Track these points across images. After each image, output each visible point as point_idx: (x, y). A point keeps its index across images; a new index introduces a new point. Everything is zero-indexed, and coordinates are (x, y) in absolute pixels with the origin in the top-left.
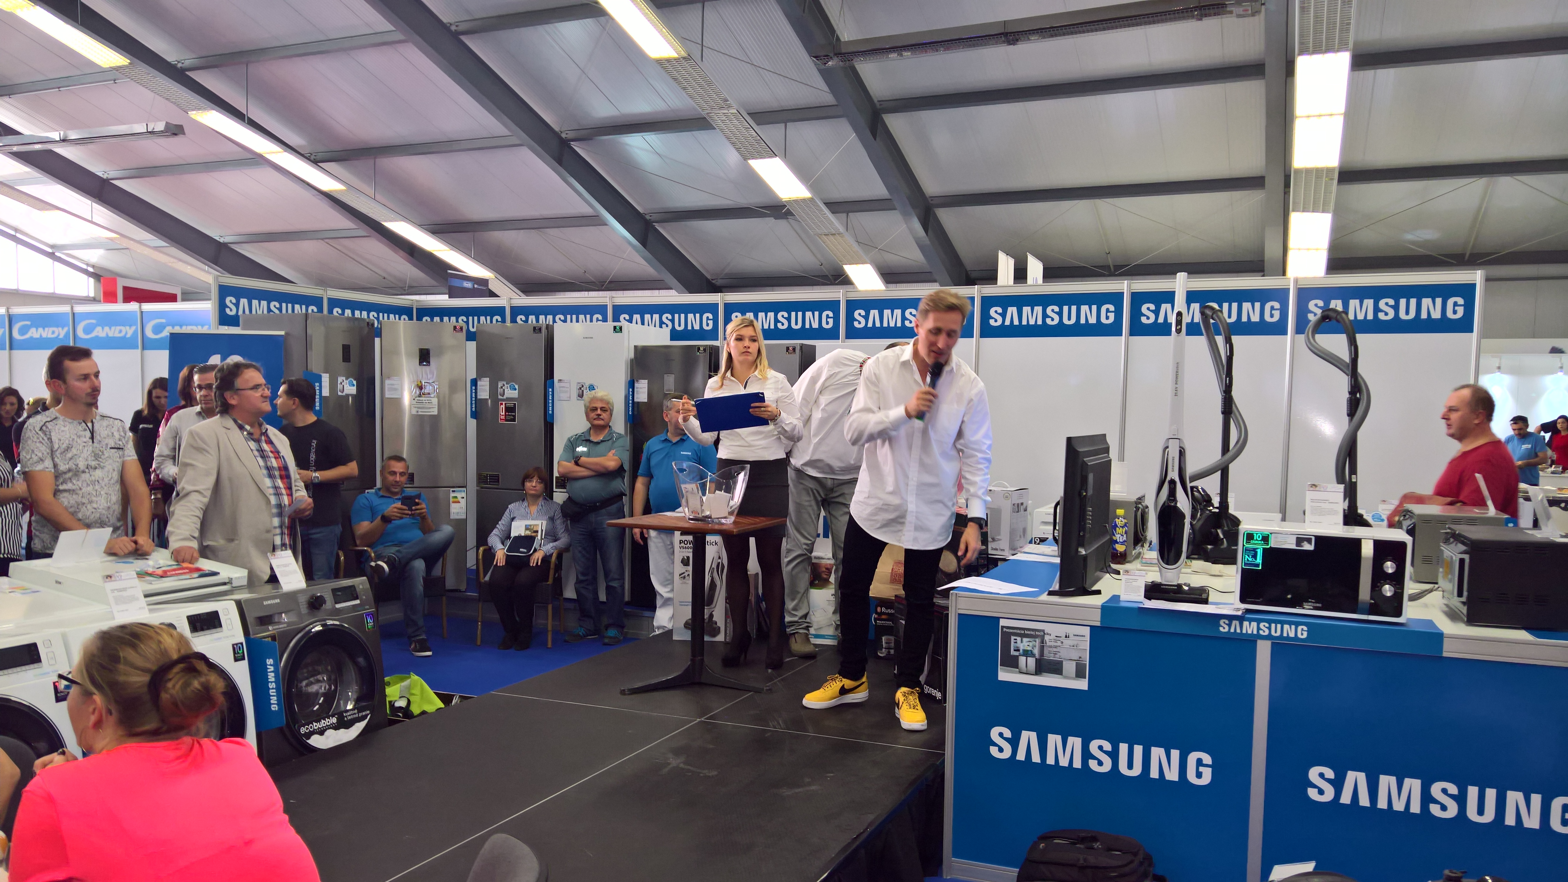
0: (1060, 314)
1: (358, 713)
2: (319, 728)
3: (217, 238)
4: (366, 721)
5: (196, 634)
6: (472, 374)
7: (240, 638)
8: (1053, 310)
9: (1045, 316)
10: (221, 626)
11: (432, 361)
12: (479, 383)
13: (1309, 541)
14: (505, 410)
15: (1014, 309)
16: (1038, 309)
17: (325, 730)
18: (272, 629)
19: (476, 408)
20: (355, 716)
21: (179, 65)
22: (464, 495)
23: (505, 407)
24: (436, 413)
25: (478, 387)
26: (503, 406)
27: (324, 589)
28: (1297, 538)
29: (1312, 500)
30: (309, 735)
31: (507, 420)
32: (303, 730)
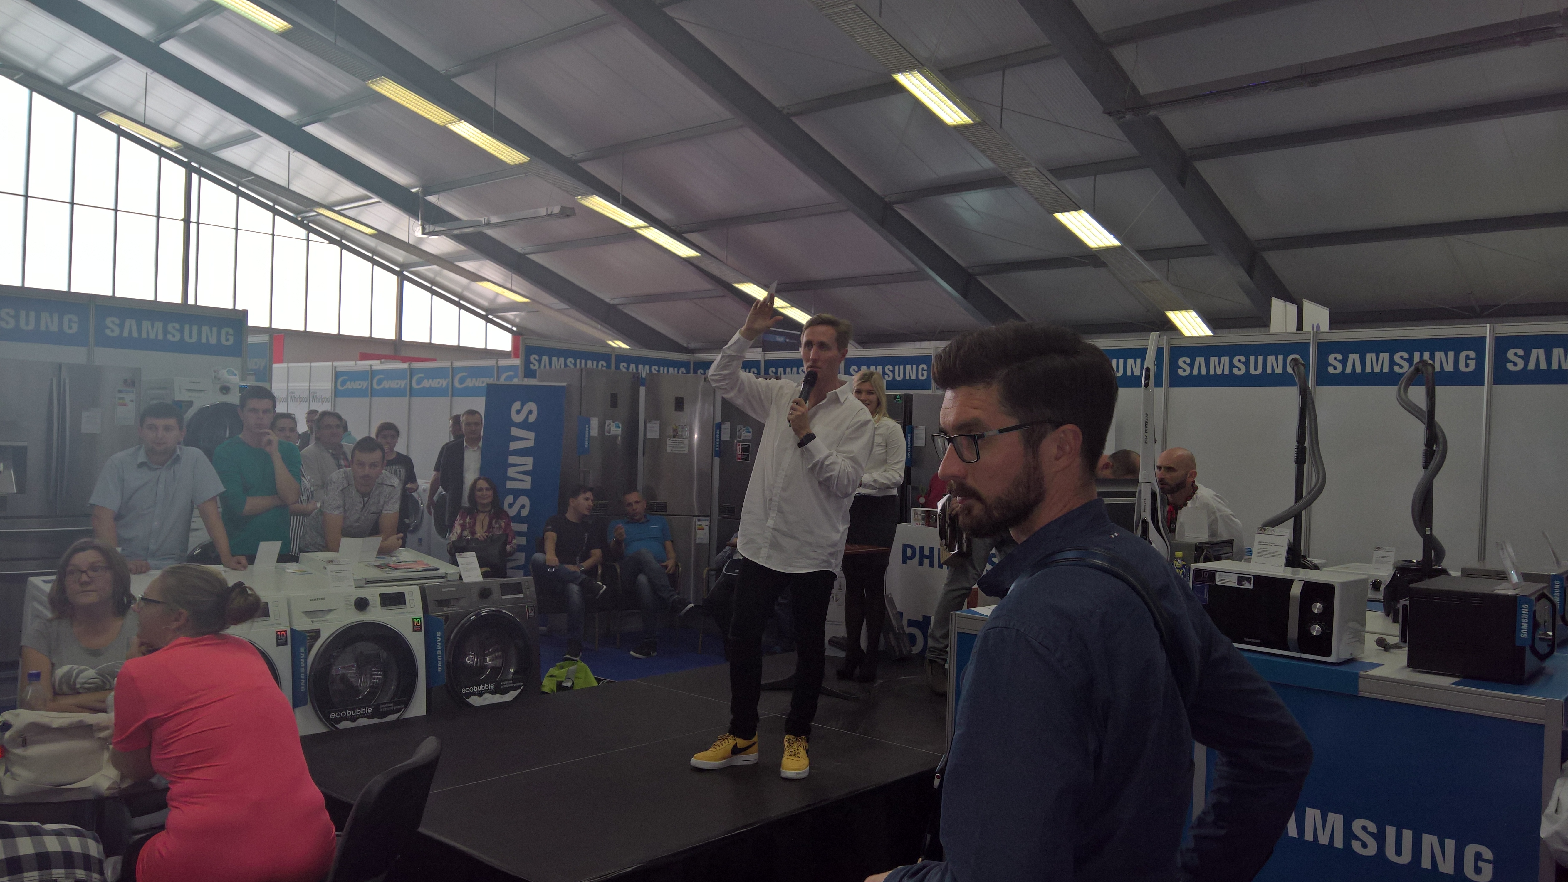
0: (1247, 364)
1: (513, 683)
2: (478, 691)
3: (608, 301)
4: (519, 690)
5: (385, 608)
6: (718, 419)
7: (420, 615)
8: (1239, 361)
9: (1232, 366)
10: (405, 604)
11: (685, 407)
12: (723, 427)
13: (1249, 580)
14: (742, 450)
15: (1202, 360)
16: (1225, 360)
17: (484, 693)
18: (446, 610)
19: (720, 448)
20: (509, 685)
21: (574, 158)
22: (708, 523)
23: (742, 447)
24: (687, 452)
25: (722, 430)
26: (740, 447)
27: (495, 582)
28: (1238, 577)
29: (1260, 543)
30: (469, 695)
31: (742, 459)
32: (464, 691)
